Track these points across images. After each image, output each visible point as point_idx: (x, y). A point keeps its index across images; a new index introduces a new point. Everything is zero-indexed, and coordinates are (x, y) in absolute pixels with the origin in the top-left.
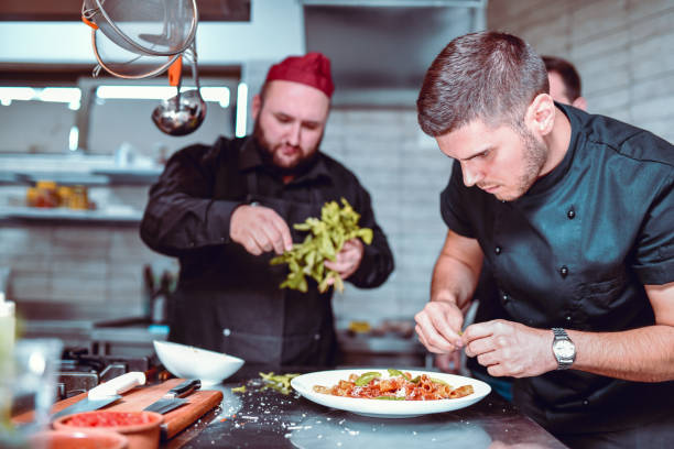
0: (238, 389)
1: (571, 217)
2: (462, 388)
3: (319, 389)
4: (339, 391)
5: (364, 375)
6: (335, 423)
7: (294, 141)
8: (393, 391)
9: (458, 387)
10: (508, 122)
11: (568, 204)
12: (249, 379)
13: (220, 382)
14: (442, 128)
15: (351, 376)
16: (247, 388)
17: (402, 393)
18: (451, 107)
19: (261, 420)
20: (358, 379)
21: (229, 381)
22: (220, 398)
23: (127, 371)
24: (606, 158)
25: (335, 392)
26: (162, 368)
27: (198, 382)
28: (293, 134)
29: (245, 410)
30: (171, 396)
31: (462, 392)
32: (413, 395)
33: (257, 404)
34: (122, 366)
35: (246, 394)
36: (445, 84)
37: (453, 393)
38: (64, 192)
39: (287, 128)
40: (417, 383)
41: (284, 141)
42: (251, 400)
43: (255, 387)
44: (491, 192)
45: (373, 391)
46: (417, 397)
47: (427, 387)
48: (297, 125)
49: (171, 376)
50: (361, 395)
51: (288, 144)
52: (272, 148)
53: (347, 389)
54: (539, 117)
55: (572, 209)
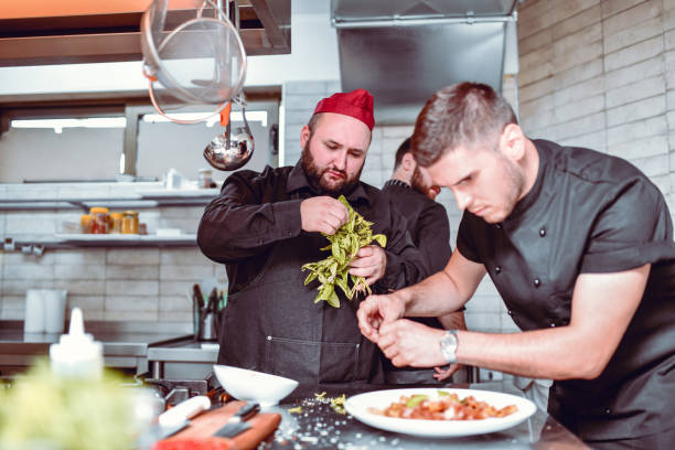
0: (294, 410)
1: (542, 236)
2: (508, 408)
3: (371, 410)
4: (392, 413)
5: (413, 396)
6: (388, 443)
7: (341, 166)
8: (442, 411)
9: (504, 406)
10: (486, 148)
11: (541, 225)
12: (303, 398)
13: (277, 402)
14: (433, 157)
15: (402, 398)
16: (303, 408)
17: (450, 413)
18: (438, 139)
19: (320, 442)
20: (408, 400)
21: (285, 402)
22: (279, 420)
23: (190, 396)
24: (569, 184)
25: (387, 413)
26: (221, 390)
27: (257, 405)
28: (339, 160)
29: (303, 431)
30: (236, 420)
31: (507, 411)
32: (461, 414)
33: (314, 425)
34: (185, 390)
35: (303, 414)
36: (431, 122)
37: (499, 412)
38: (115, 216)
39: (335, 154)
40: (465, 403)
41: (331, 166)
42: (308, 421)
43: (310, 408)
44: (480, 214)
45: (423, 412)
46: (465, 418)
47: (474, 407)
48: (344, 151)
49: (231, 399)
50: (413, 416)
51: (335, 169)
52: (319, 172)
53: (399, 409)
54: (511, 144)
55: (544, 228)
